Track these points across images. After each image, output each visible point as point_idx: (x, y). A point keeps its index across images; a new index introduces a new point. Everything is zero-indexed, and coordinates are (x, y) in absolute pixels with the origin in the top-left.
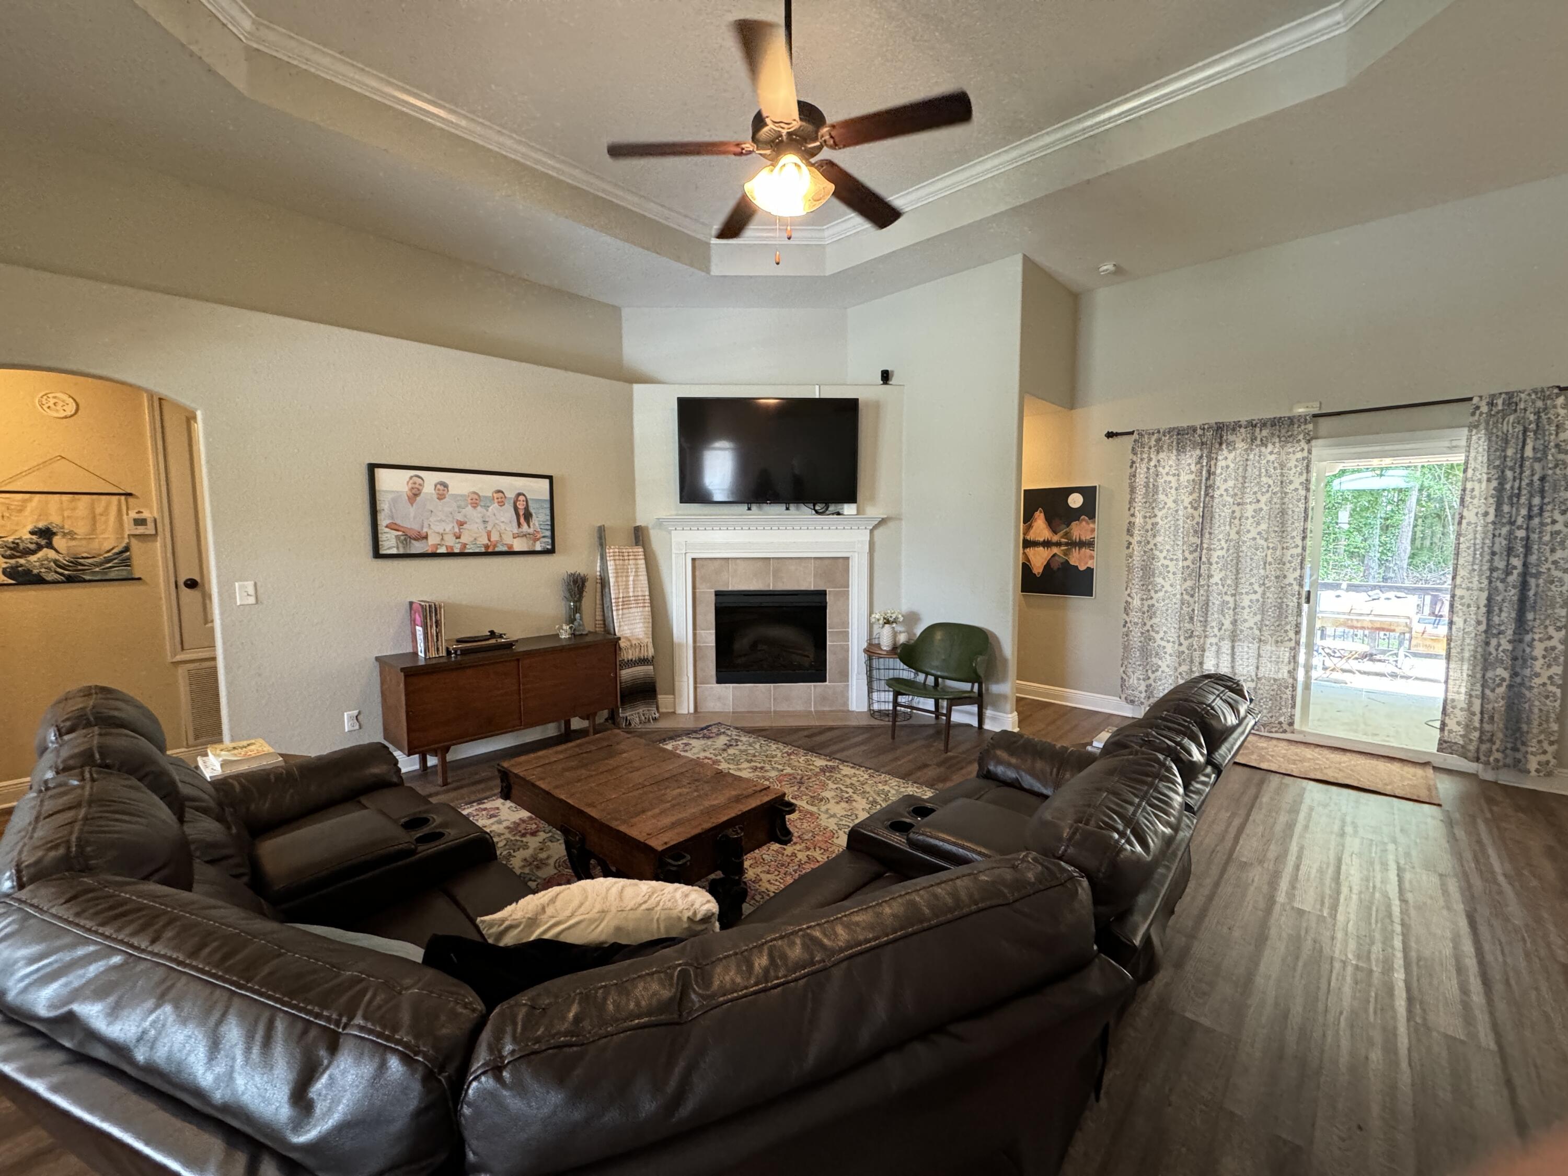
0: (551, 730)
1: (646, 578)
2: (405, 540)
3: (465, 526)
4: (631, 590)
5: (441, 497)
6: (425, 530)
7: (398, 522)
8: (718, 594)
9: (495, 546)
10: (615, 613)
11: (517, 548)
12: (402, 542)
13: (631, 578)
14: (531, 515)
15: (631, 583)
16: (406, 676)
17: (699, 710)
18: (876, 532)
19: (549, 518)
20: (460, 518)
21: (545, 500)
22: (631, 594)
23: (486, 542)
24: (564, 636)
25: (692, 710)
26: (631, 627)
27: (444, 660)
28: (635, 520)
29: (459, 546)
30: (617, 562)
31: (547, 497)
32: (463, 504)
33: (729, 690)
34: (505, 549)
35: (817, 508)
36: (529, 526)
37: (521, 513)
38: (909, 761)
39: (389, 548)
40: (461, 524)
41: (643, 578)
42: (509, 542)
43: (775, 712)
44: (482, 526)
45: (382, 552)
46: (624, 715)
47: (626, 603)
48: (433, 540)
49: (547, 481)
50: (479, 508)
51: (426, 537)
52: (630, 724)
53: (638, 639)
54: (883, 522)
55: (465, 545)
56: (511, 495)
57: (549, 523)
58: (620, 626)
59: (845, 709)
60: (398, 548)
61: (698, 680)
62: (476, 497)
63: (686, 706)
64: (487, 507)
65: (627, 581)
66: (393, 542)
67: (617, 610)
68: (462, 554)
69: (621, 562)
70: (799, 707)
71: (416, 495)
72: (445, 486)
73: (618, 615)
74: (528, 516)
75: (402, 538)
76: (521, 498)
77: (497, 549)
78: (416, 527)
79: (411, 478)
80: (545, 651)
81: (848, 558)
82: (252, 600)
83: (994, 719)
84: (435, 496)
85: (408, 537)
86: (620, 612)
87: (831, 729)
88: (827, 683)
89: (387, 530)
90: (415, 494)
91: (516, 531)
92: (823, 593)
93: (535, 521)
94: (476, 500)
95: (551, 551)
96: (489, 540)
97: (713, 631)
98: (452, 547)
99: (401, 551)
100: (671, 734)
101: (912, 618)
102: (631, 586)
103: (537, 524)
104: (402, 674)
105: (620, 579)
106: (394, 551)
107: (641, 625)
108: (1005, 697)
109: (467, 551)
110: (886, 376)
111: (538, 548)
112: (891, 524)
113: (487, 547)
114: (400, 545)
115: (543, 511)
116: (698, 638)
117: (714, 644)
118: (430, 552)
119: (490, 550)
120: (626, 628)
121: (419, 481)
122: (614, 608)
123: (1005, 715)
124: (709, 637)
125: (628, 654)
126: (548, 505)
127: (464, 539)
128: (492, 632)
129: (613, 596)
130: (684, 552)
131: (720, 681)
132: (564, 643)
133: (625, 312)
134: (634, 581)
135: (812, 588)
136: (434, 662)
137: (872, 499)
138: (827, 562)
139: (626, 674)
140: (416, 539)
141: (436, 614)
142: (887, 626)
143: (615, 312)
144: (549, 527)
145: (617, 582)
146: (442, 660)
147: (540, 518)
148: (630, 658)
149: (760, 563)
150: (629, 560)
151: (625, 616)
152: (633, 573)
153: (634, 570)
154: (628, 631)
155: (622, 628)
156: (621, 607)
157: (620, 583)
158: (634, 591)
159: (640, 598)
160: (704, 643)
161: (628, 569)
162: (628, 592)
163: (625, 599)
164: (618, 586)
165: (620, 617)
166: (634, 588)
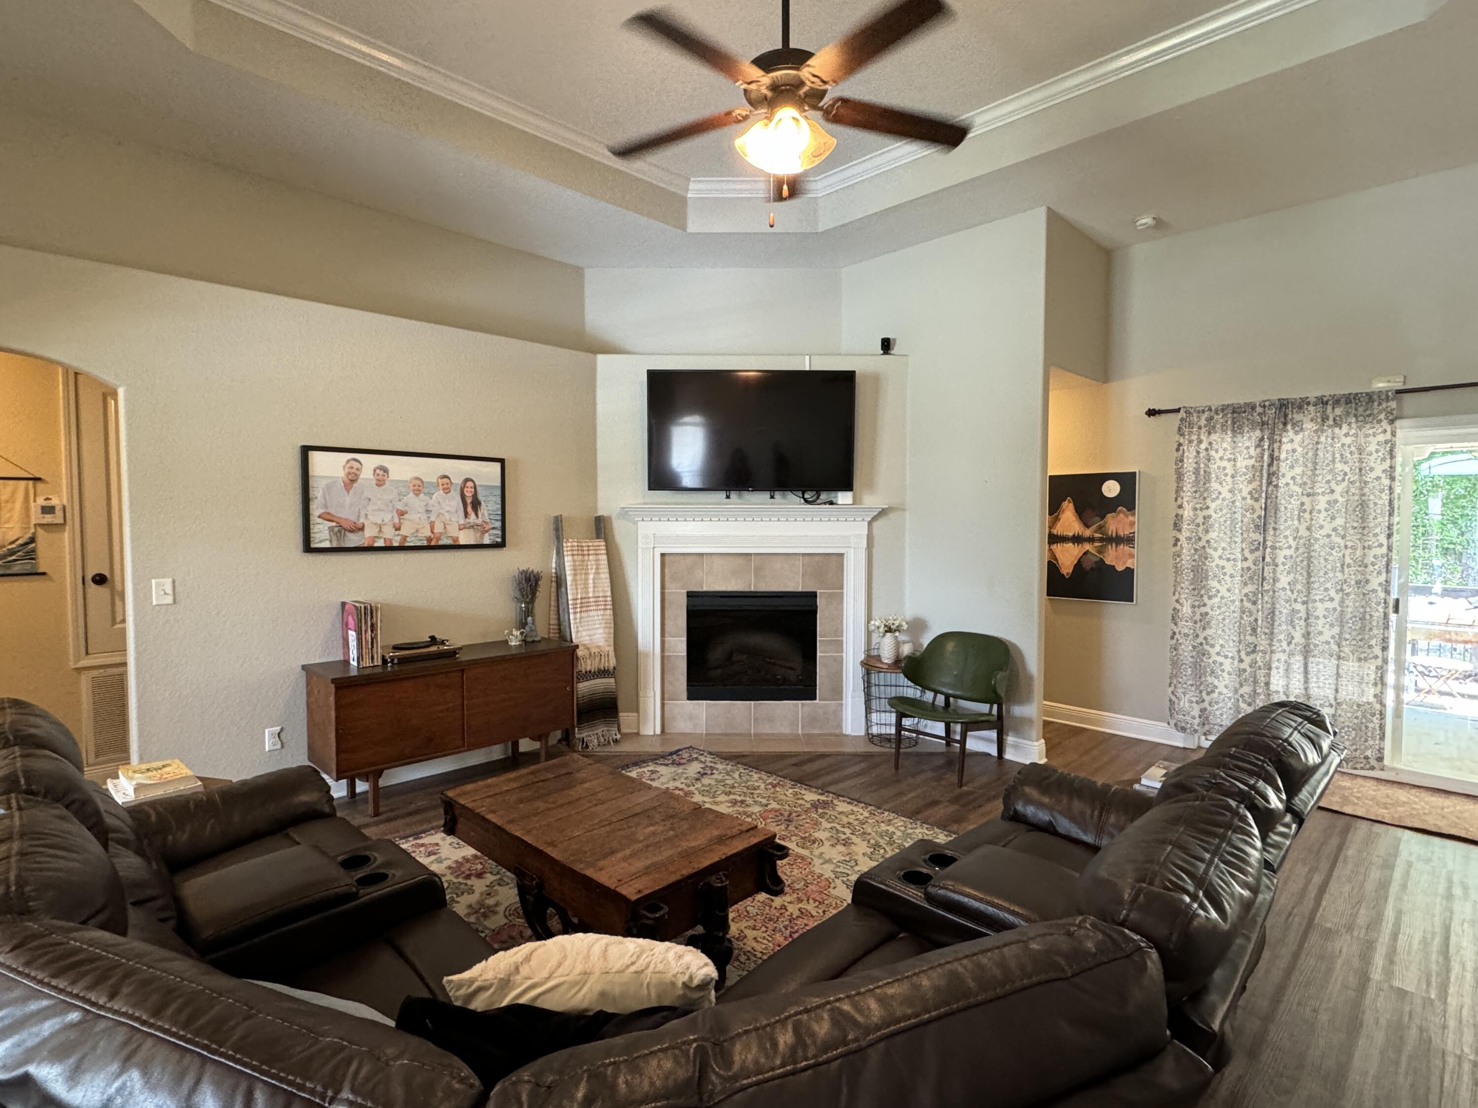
0: (496, 753)
1: (608, 576)
2: (340, 531)
3: (406, 516)
4: (591, 590)
5: (380, 483)
6: (362, 520)
7: (333, 512)
8: (691, 595)
9: (438, 539)
10: (572, 617)
11: (462, 542)
12: (336, 534)
13: (591, 576)
14: (479, 503)
15: (591, 581)
16: (337, 689)
17: (667, 731)
18: (875, 525)
19: (499, 506)
20: (400, 506)
21: (497, 487)
22: (591, 595)
23: (429, 534)
24: (514, 643)
25: (658, 731)
26: (592, 632)
27: (380, 670)
28: (595, 509)
29: (398, 538)
30: (576, 557)
31: (499, 483)
33: (702, 708)
34: (449, 542)
35: (806, 496)
36: (477, 515)
37: (469, 501)
38: (917, 797)
39: (321, 542)
40: (402, 514)
41: (605, 575)
42: (454, 535)
43: (756, 735)
44: (424, 516)
45: (314, 545)
46: (581, 736)
47: (584, 604)
48: (369, 532)
49: (498, 466)
50: (422, 495)
51: (362, 529)
52: (587, 747)
53: (598, 647)
54: (883, 513)
55: (405, 538)
56: (457, 481)
57: (500, 512)
58: (578, 632)
59: (837, 732)
60: (331, 541)
61: (666, 696)
62: (419, 482)
63: (652, 727)
64: (430, 495)
65: (586, 580)
66: (326, 534)
67: (575, 613)
69: (580, 557)
70: (784, 729)
71: (353, 481)
72: (385, 470)
73: (575, 619)
74: (476, 504)
75: (336, 529)
76: (470, 484)
77: (441, 543)
78: (353, 518)
79: (348, 461)
80: (493, 661)
81: (842, 555)
82: (169, 600)
83: (1016, 747)
84: (374, 482)
85: (342, 528)
86: (578, 615)
87: (823, 756)
88: (817, 701)
89: (320, 520)
90: (352, 480)
91: (462, 522)
92: (814, 595)
93: (484, 511)
94: (419, 487)
95: (501, 545)
96: (432, 532)
97: (684, 639)
98: (391, 540)
99: (335, 545)
100: (634, 760)
101: (918, 626)
102: (591, 585)
103: (486, 515)
104: (333, 686)
105: (578, 577)
106: (327, 545)
107: (601, 631)
108: (1029, 721)
109: (407, 544)
110: (886, 345)
111: (487, 541)
112: (892, 516)
113: (429, 539)
114: (334, 538)
115: (494, 499)
116: (667, 646)
117: (684, 653)
118: (366, 545)
119: (433, 543)
120: (584, 633)
121: (356, 465)
122: (571, 611)
123: (1029, 743)
124: (679, 646)
125: (587, 665)
126: (499, 492)
127: (403, 532)
128: (433, 638)
129: (570, 597)
130: (652, 546)
131: (690, 697)
132: (514, 652)
133: (589, 273)
134: (594, 579)
135: (800, 590)
136: (367, 672)
137: (870, 486)
138: (817, 558)
139: (584, 687)
140: (352, 531)
141: (372, 617)
142: (888, 634)
143: (578, 272)
144: (499, 518)
145: (575, 580)
146: (376, 671)
147: (490, 507)
148: (588, 669)
149: (740, 560)
150: (589, 555)
151: (583, 620)
152: (593, 571)
153: (594, 567)
154: (587, 638)
155: (579, 634)
156: (578, 610)
157: (579, 582)
158: (594, 591)
159: (601, 599)
160: (673, 652)
161: (587, 565)
162: (587, 592)
163: (583, 601)
164: (576, 585)
165: (578, 621)
166: (594, 587)
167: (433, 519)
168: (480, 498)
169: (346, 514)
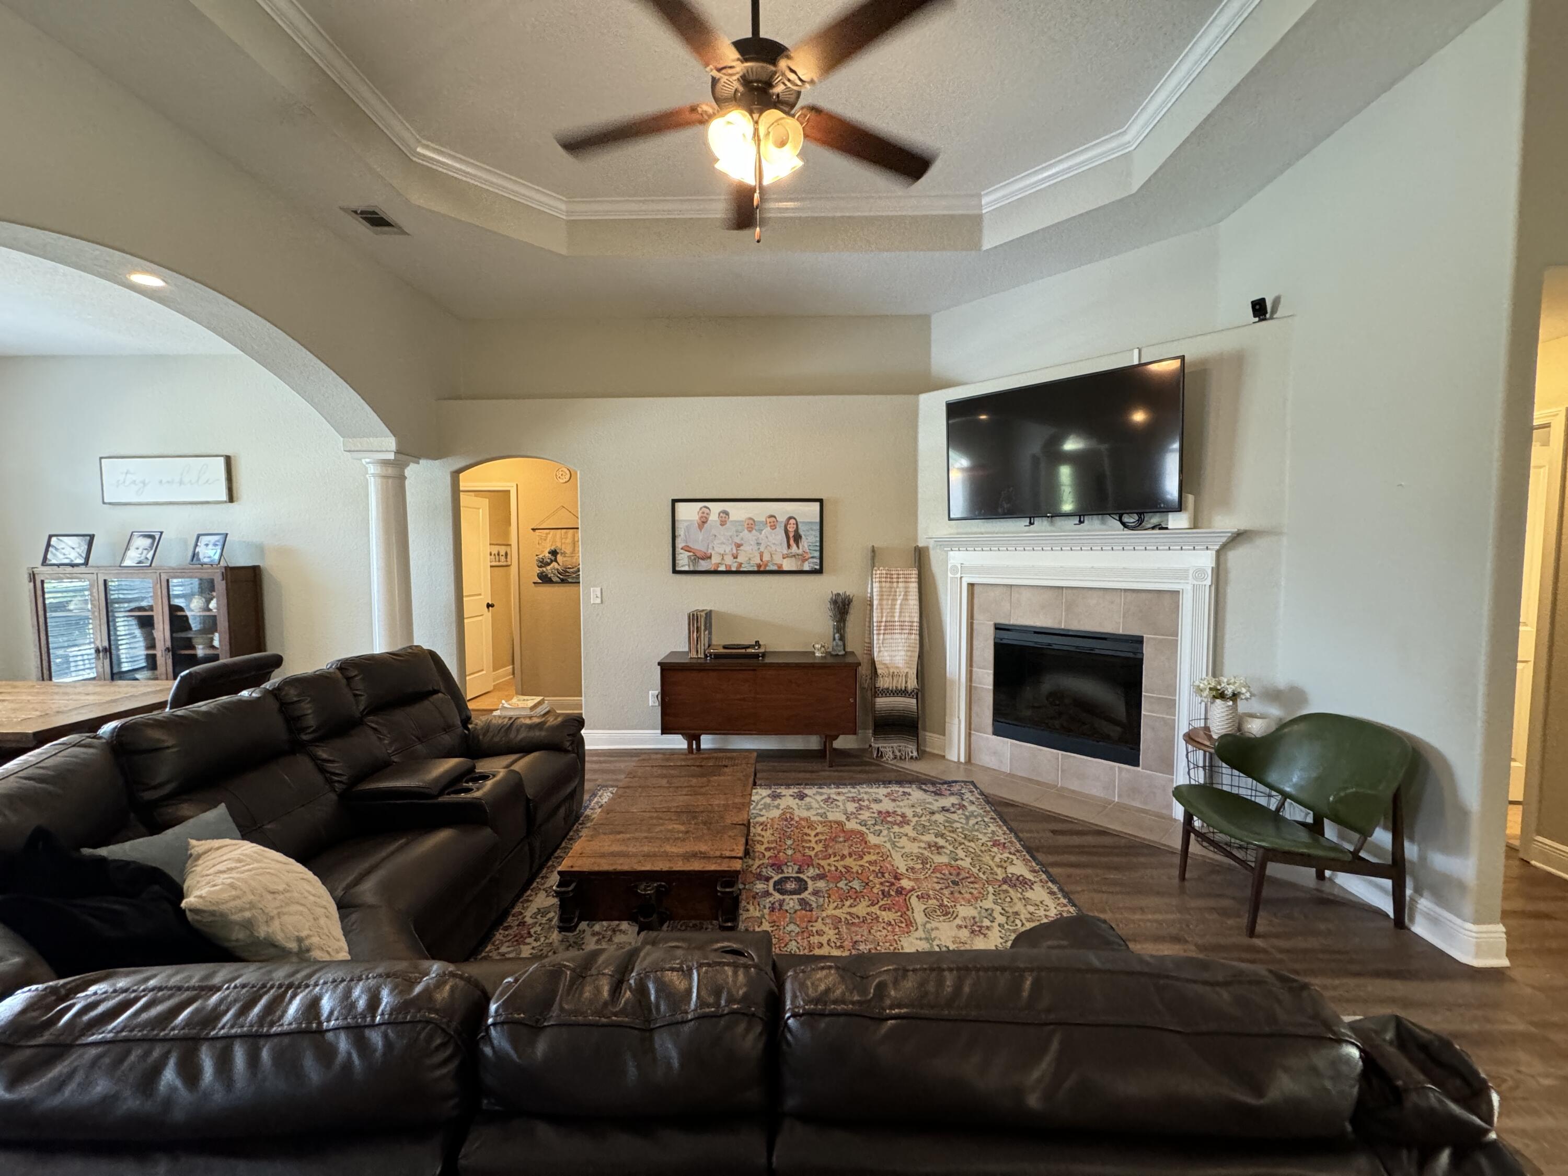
1: (917, 602)
2: (695, 559)
4: (897, 614)
5: (723, 523)
6: (710, 551)
8: (998, 628)
9: (766, 565)
10: (875, 637)
11: (785, 568)
12: (692, 561)
13: (899, 602)
14: (800, 537)
15: (898, 607)
16: (662, 671)
17: (973, 761)
19: (818, 539)
20: (738, 541)
22: (896, 619)
23: (759, 561)
24: (818, 654)
25: (962, 760)
26: (894, 653)
28: (916, 540)
29: (736, 565)
30: (884, 584)
31: (818, 520)
32: (740, 528)
33: (1006, 745)
34: (775, 568)
35: (1126, 519)
36: (798, 547)
37: (791, 535)
39: (682, 566)
41: (914, 602)
42: (779, 562)
43: (1062, 788)
44: (756, 547)
45: (677, 569)
46: (877, 746)
47: (889, 627)
48: (715, 560)
49: (817, 505)
50: (754, 531)
51: (710, 557)
52: (882, 756)
53: (897, 668)
55: (740, 564)
56: (782, 519)
57: (818, 544)
58: (879, 651)
59: (1164, 811)
60: (689, 566)
61: (973, 726)
62: (751, 522)
63: (956, 752)
64: (760, 531)
65: (893, 605)
66: (686, 561)
67: (879, 634)
68: (738, 572)
69: (888, 585)
70: (1095, 790)
71: (704, 523)
72: (727, 513)
73: (878, 639)
74: (797, 538)
75: (693, 558)
76: (792, 521)
77: (768, 569)
78: (704, 550)
79: (701, 509)
80: (798, 666)
82: (599, 601)
84: (718, 523)
85: (697, 557)
86: (881, 637)
88: (1139, 769)
89: (682, 551)
90: (703, 521)
91: (785, 552)
92: (1139, 640)
93: (804, 543)
94: (751, 525)
96: (761, 560)
97: (991, 672)
98: (730, 566)
102: (897, 611)
105: (885, 602)
106: (686, 568)
107: (903, 653)
109: (742, 569)
113: (759, 566)
114: (691, 563)
115: (814, 533)
116: (974, 677)
117: (991, 687)
118: (712, 569)
119: (762, 569)
120: (886, 654)
121: (707, 511)
122: (875, 632)
124: (986, 677)
125: (885, 683)
126: (818, 527)
127: (739, 560)
128: (757, 642)
129: (875, 620)
130: (959, 576)
131: (996, 733)
132: (817, 661)
133: (935, 319)
134: (901, 605)
135: (1121, 632)
137: (1225, 502)
138: (1144, 595)
139: (882, 702)
140: (703, 559)
142: (1218, 701)
143: (924, 321)
145: (880, 604)
147: (810, 540)
148: (885, 686)
149: (1053, 592)
150: (898, 582)
151: (886, 641)
152: (901, 597)
153: (902, 593)
154: (888, 658)
155: (881, 654)
156: (882, 632)
157: (885, 607)
158: (900, 616)
159: (907, 624)
160: (980, 684)
161: (896, 592)
162: (894, 617)
163: (888, 624)
164: (882, 609)
165: (881, 642)
166: (900, 612)
167: (762, 549)
168: (801, 532)
169: (699, 547)
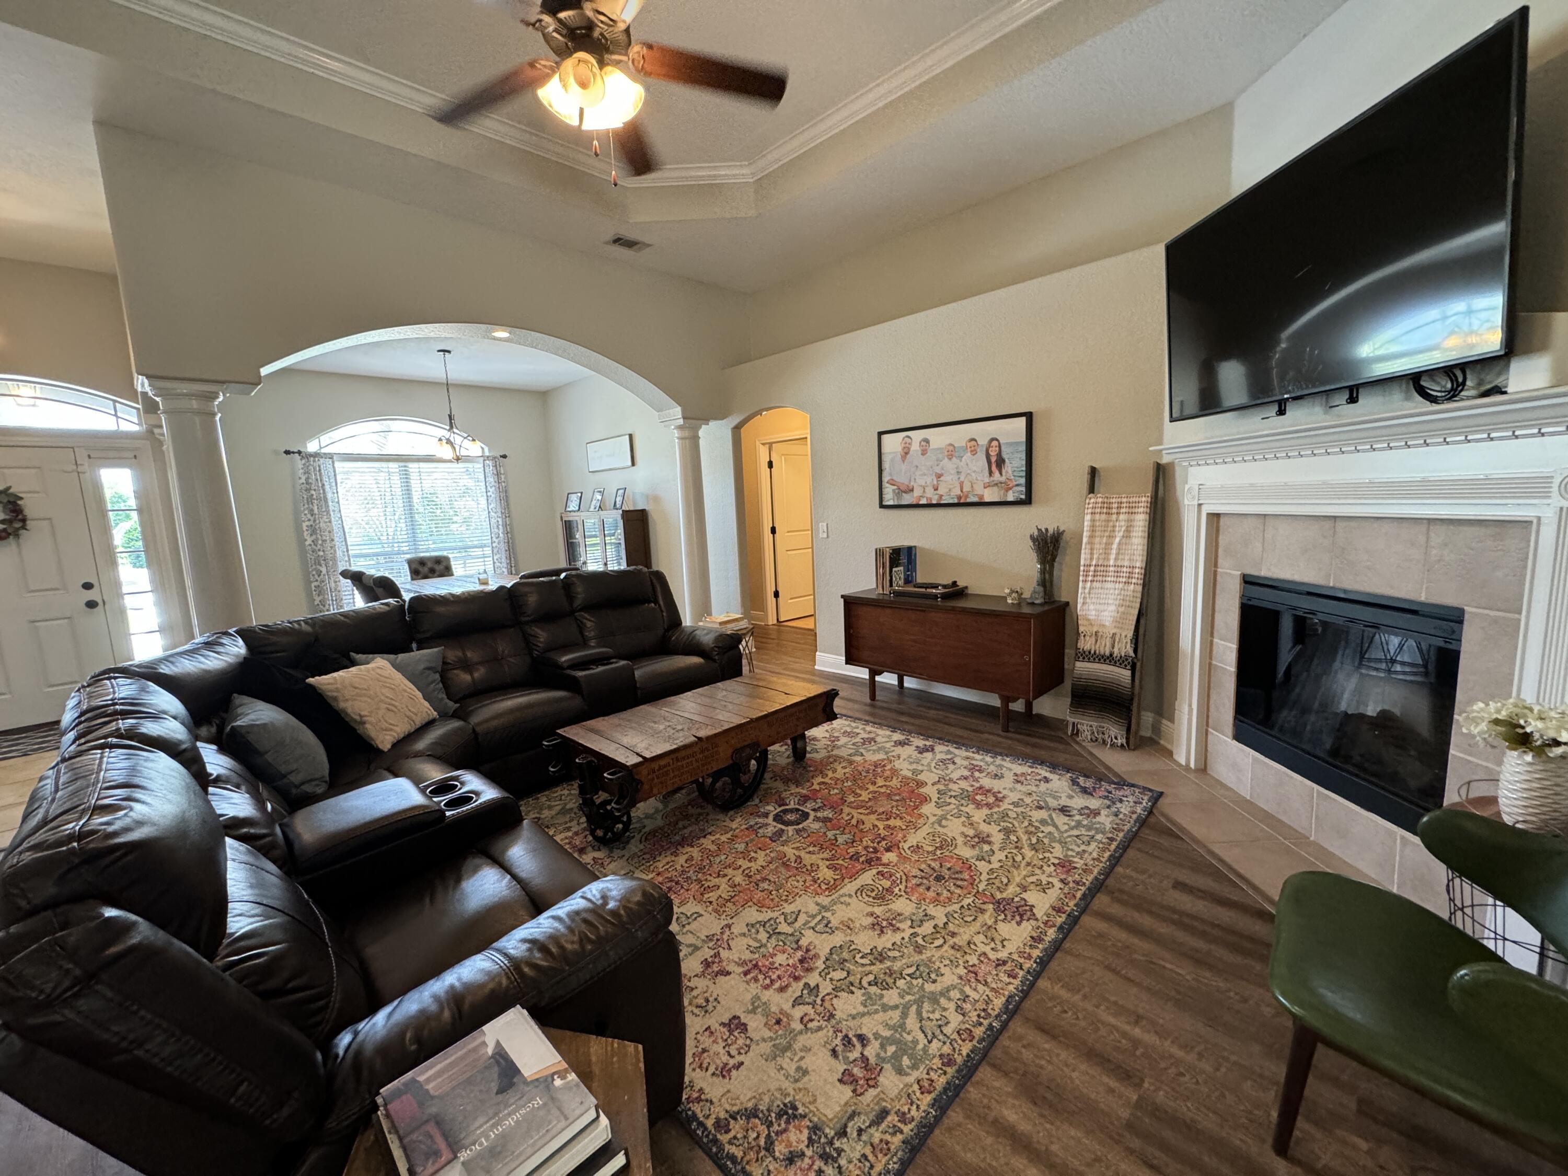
1: (1144, 541)
3: (942, 478)
4: (1113, 557)
7: (895, 478)
8: (1248, 581)
9: (967, 497)
10: (1080, 585)
13: (1117, 540)
15: (1115, 546)
16: (847, 603)
17: (1204, 769)
20: (938, 471)
22: (1111, 562)
23: (959, 492)
25: (1194, 764)
26: (1102, 607)
28: (1158, 457)
30: (1098, 517)
31: (1025, 438)
33: (1250, 760)
34: (975, 499)
40: (939, 476)
41: (1139, 541)
46: (1073, 720)
47: (1100, 572)
48: (917, 493)
49: (1024, 420)
51: (912, 490)
52: (1077, 734)
58: (1084, 603)
61: (1210, 722)
63: (1185, 752)
65: (1108, 545)
67: (1085, 581)
69: (1104, 517)
73: (1084, 588)
78: (906, 482)
81: (1520, 521)
86: (1088, 584)
89: (887, 485)
92: (1456, 616)
93: (1008, 468)
95: (1026, 502)
97: (1235, 646)
99: (896, 503)
102: (1114, 551)
103: (1010, 472)
104: (842, 600)
105: (1097, 540)
107: (1113, 608)
111: (1010, 498)
113: (959, 497)
116: (1214, 651)
117: (1234, 669)
120: (1092, 607)
122: (1081, 578)
124: (1227, 654)
125: (1086, 644)
128: (955, 583)
129: (1082, 562)
130: (1197, 502)
131: (1237, 736)
134: (1119, 544)
135: (1423, 598)
140: (905, 492)
141: (883, 558)
145: (1091, 543)
147: (1015, 463)
148: (1088, 649)
150: (1118, 513)
151: (1094, 591)
152: (1121, 534)
153: (1123, 529)
154: (1094, 613)
155: (1086, 607)
156: (1090, 578)
157: (1097, 546)
158: (1116, 559)
159: (1125, 569)
160: (1220, 662)
161: (1114, 526)
162: (1108, 560)
163: (1099, 568)
164: (1092, 549)
165: (1087, 591)
166: (1118, 554)
167: (962, 479)
168: (1005, 456)
169: (902, 479)
